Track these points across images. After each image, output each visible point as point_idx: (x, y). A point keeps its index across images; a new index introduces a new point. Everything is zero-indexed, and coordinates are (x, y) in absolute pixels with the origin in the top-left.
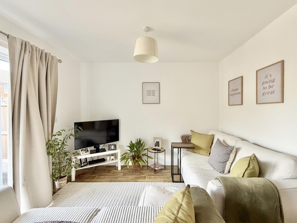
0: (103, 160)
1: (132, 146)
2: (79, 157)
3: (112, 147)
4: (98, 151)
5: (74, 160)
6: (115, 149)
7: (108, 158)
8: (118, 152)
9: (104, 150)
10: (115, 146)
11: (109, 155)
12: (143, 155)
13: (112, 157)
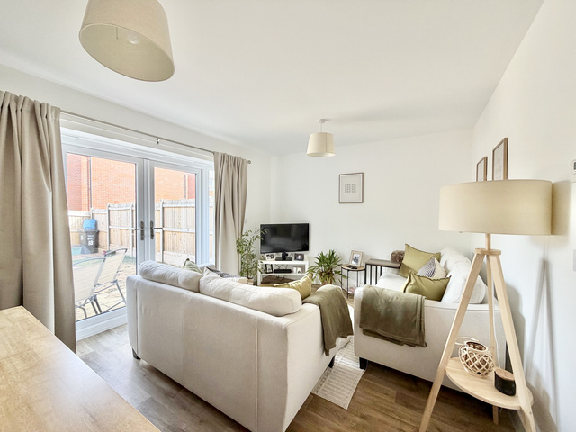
0: (290, 271)
2: (265, 262)
3: (299, 257)
4: (284, 259)
5: (260, 263)
6: (302, 259)
7: (295, 269)
8: (305, 263)
9: (291, 260)
10: (302, 256)
11: (297, 266)
12: (336, 272)
13: (299, 269)
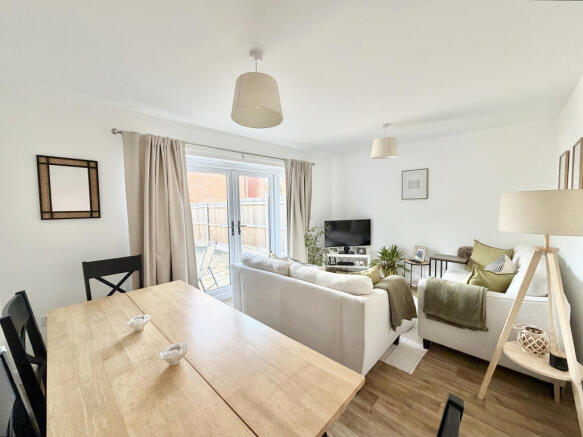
0: (352, 264)
1: (384, 253)
2: (329, 255)
3: (361, 251)
4: (347, 251)
5: (324, 256)
6: (364, 253)
7: (357, 262)
8: (367, 256)
9: (353, 253)
10: (365, 250)
12: (399, 266)
13: (361, 262)
